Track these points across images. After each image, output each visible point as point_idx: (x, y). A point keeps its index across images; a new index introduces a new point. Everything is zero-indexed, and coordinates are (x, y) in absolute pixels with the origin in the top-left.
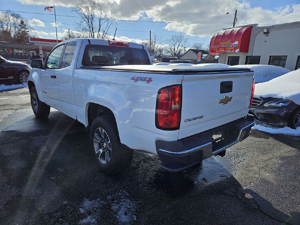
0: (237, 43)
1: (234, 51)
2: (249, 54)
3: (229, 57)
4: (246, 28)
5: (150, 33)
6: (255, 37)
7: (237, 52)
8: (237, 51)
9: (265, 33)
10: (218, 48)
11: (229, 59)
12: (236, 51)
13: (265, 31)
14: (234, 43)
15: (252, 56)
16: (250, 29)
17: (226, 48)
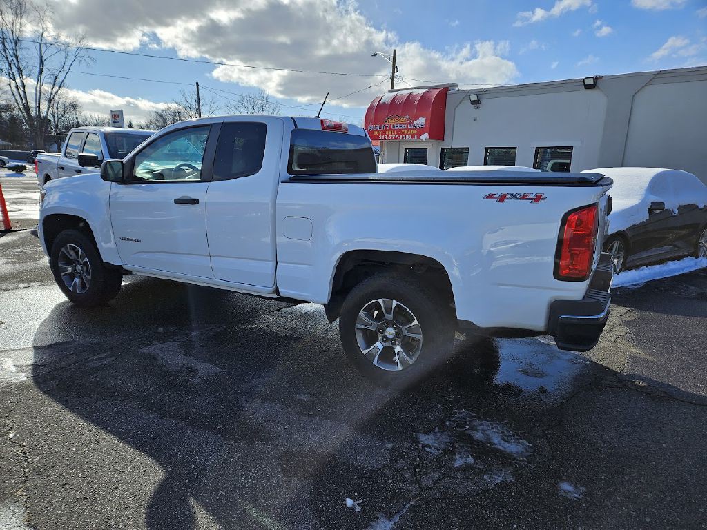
0: (422, 120)
1: (418, 138)
2: (447, 144)
3: (406, 149)
4: (439, 90)
5: (196, 87)
6: (455, 109)
7: (424, 140)
8: (425, 136)
9: (473, 102)
10: (383, 131)
11: (405, 155)
12: (421, 137)
13: (474, 98)
14: (417, 122)
15: (452, 148)
16: (444, 92)
17: (401, 130)
